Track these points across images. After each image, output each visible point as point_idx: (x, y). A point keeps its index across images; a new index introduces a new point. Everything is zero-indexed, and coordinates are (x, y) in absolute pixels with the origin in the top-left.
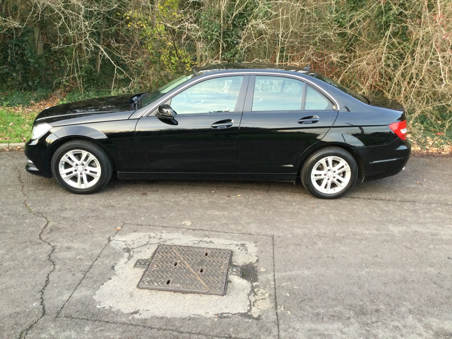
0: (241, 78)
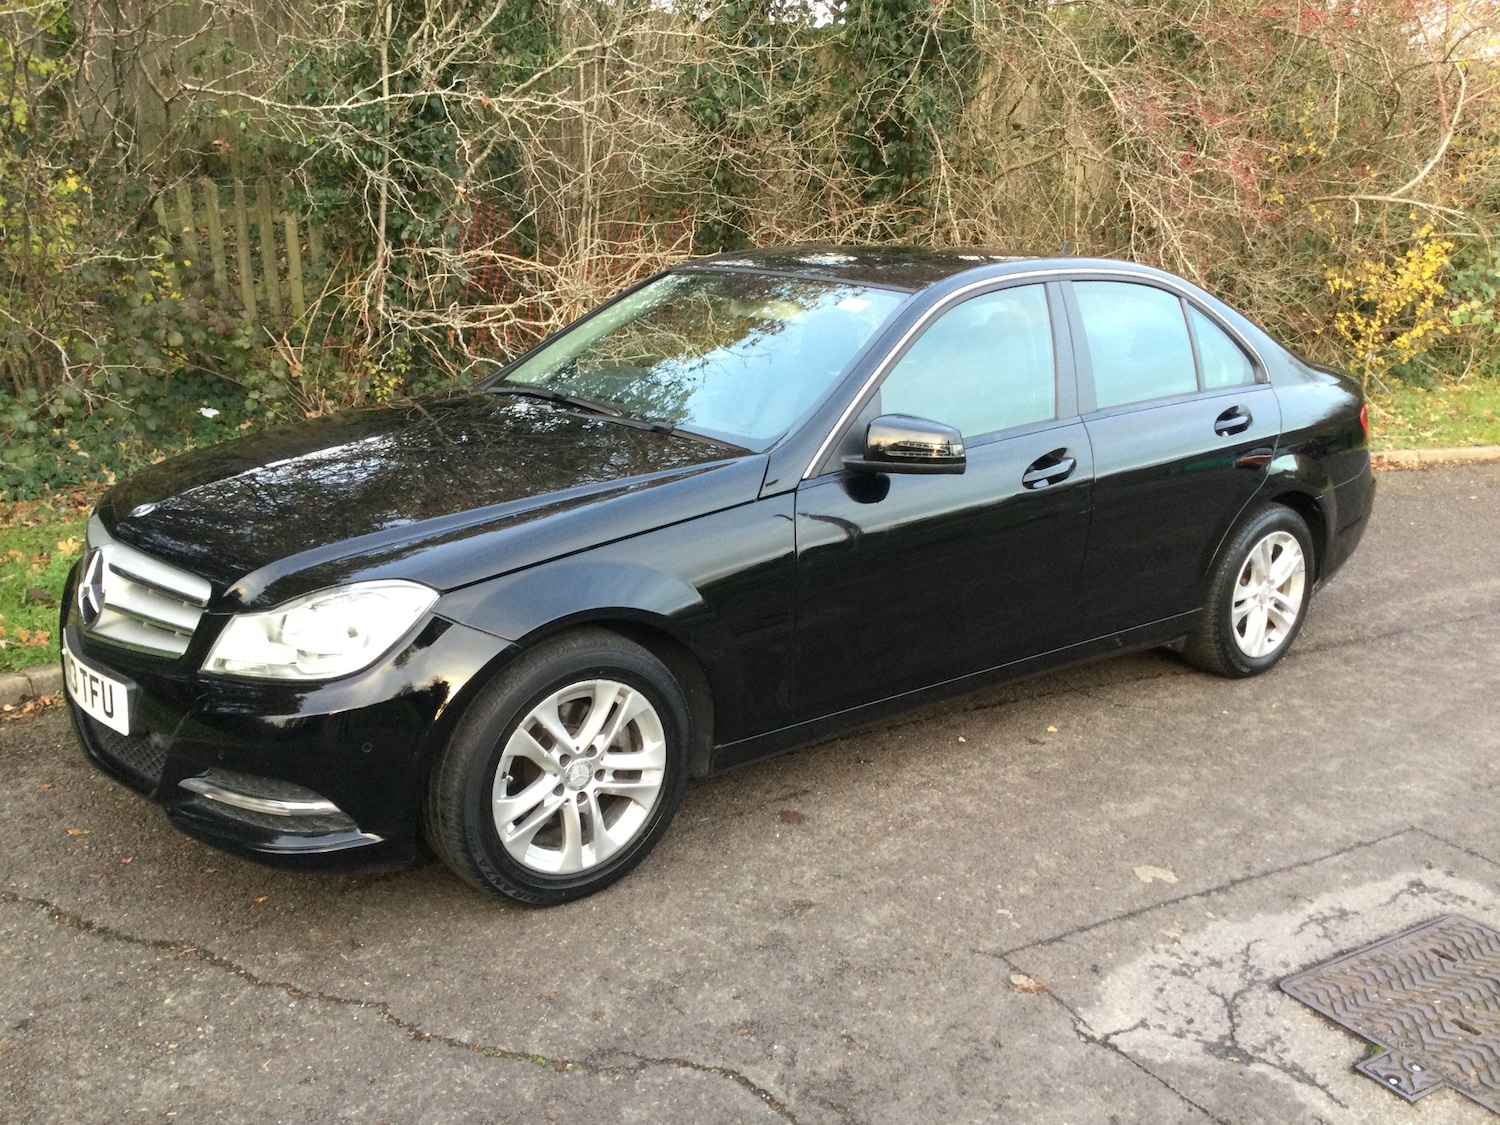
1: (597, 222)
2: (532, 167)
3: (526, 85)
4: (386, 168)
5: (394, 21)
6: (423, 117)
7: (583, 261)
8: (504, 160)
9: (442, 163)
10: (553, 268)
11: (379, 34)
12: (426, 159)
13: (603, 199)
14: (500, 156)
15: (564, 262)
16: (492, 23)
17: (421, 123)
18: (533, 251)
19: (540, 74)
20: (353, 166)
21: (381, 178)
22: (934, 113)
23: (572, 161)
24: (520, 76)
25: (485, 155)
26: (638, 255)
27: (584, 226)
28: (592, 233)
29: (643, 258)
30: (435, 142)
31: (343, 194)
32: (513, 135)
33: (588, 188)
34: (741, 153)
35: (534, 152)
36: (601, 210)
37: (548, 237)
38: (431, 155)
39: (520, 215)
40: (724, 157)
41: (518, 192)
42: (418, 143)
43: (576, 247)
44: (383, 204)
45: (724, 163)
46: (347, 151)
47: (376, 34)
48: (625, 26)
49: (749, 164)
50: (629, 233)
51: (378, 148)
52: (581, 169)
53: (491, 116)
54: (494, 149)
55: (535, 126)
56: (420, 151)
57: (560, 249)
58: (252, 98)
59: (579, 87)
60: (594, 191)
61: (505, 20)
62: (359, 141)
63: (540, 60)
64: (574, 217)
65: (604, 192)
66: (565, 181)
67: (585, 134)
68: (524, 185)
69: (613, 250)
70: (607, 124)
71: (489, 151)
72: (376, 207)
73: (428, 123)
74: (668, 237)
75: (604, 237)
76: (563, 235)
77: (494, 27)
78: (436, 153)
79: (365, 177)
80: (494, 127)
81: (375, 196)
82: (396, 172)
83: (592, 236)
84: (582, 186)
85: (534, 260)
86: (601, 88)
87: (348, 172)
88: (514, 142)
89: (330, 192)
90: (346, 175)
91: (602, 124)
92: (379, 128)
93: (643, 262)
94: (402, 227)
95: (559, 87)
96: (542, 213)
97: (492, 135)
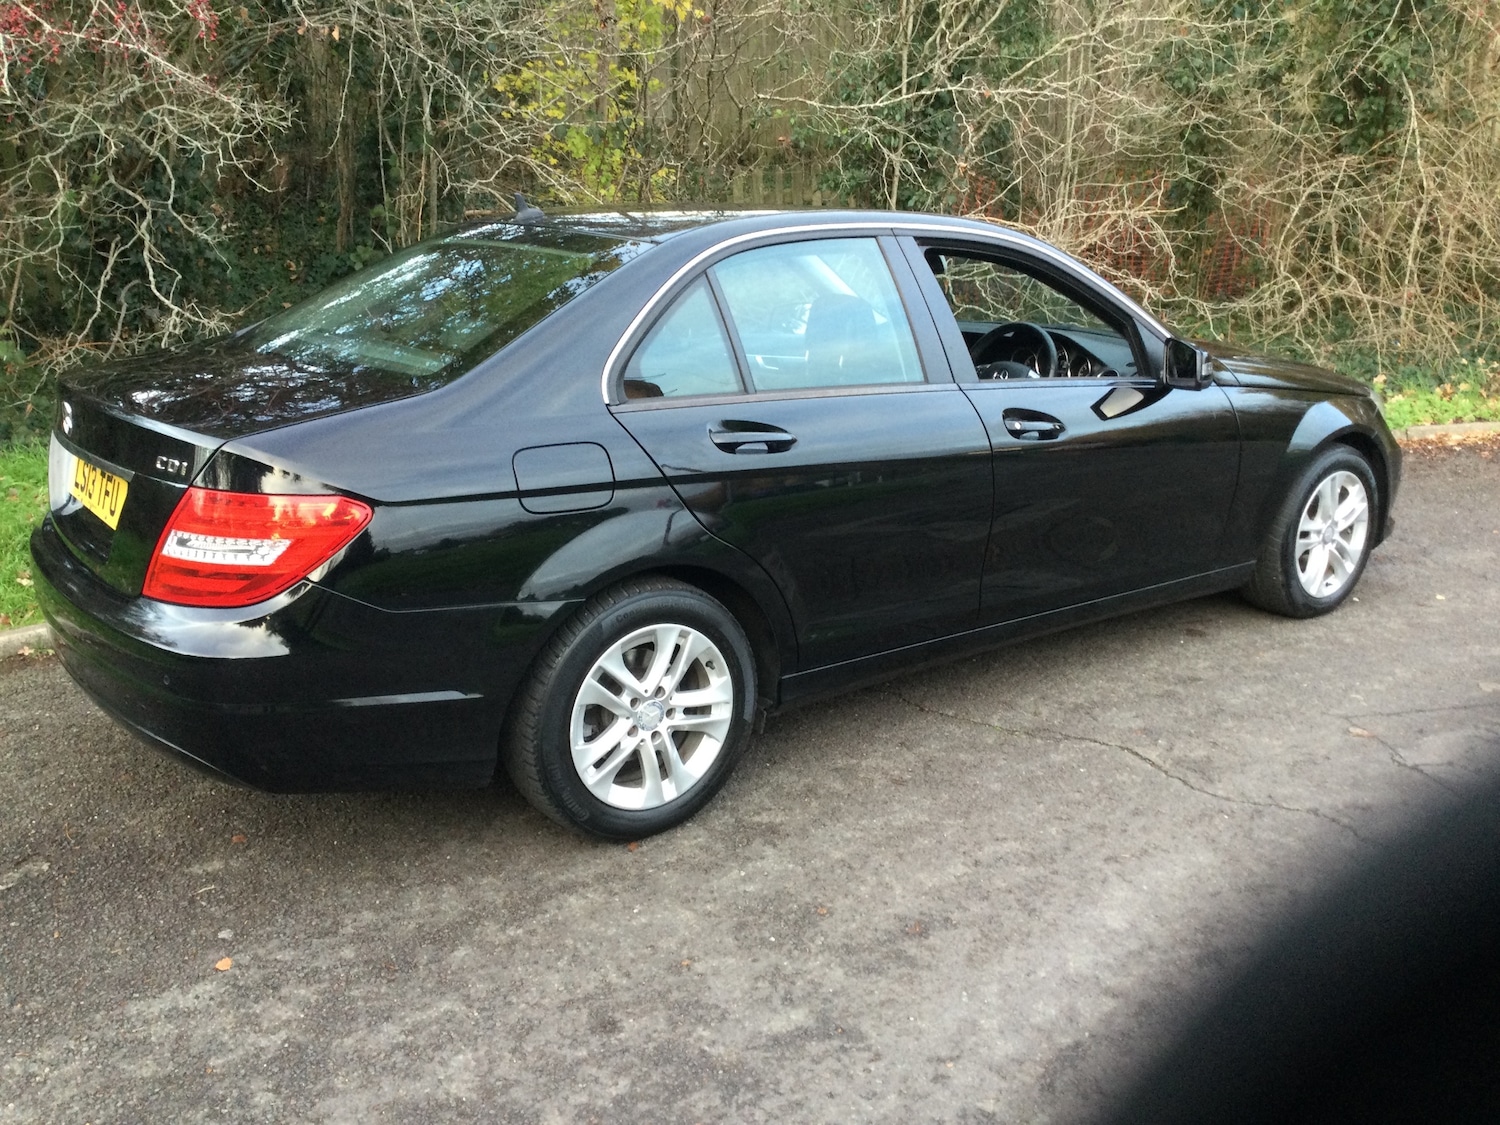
1: (1074, 185)
2: (1020, 142)
3: (1020, 72)
4: (900, 150)
5: (914, 26)
6: (932, 106)
7: (1059, 220)
8: (997, 137)
9: (946, 142)
10: (1032, 228)
11: (902, 40)
12: (933, 141)
13: (1082, 165)
14: (993, 133)
15: (1043, 222)
16: (995, 22)
17: (930, 110)
18: (1016, 212)
19: (1032, 62)
20: (876, 149)
21: (897, 159)
22: (1408, 67)
23: (1055, 135)
24: (1014, 67)
25: (981, 134)
26: (1109, 212)
27: (1062, 189)
28: (1070, 193)
29: (1114, 214)
30: (941, 126)
31: (865, 174)
32: (1006, 115)
33: (1068, 156)
34: (1213, 116)
35: (1022, 128)
36: (1080, 174)
37: (1031, 199)
38: (937, 138)
39: (1007, 184)
40: (1196, 122)
41: (1007, 164)
42: (927, 128)
43: (1053, 208)
44: (896, 181)
45: (1196, 127)
46: (872, 138)
47: (899, 41)
48: (1108, 16)
49: (1221, 127)
50: (1104, 192)
51: (895, 134)
52: (1063, 141)
53: (989, 101)
54: (989, 128)
55: (1025, 106)
56: (928, 134)
57: (1040, 212)
58: (808, 102)
59: (1066, 68)
60: (1074, 158)
61: (1006, 18)
62: (882, 130)
63: (1032, 49)
64: (1054, 182)
65: (1082, 159)
66: (1049, 151)
67: (1068, 109)
68: (1011, 158)
69: (1087, 208)
70: (1087, 101)
71: (985, 130)
72: (890, 184)
73: (936, 110)
74: (1137, 196)
75: (1080, 198)
76: (1043, 198)
77: (996, 26)
78: (941, 135)
79: (883, 159)
80: (992, 110)
81: (890, 174)
82: (908, 153)
83: (1069, 198)
84: (1063, 155)
85: (1016, 221)
86: (1086, 71)
87: (872, 156)
88: (1007, 120)
89: (857, 173)
90: (869, 158)
91: (1084, 101)
92: (898, 117)
93: (1113, 218)
94: (909, 198)
95: (1048, 71)
96: (1027, 180)
97: (989, 115)
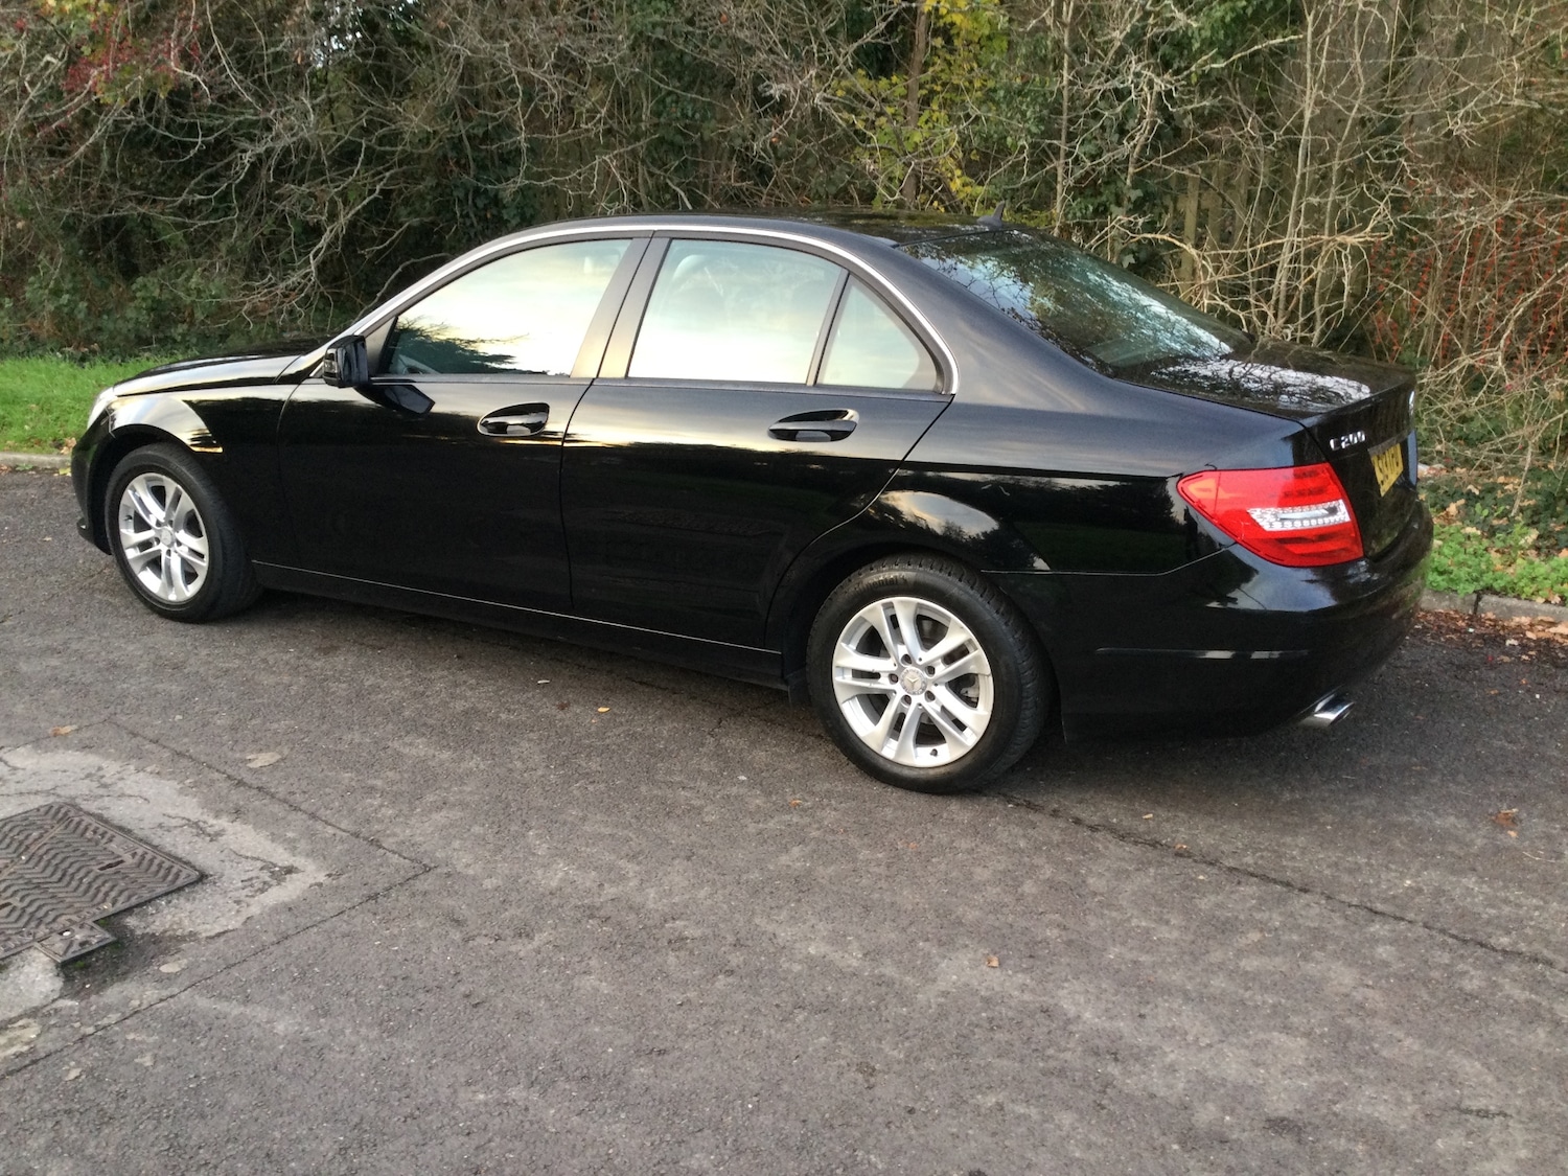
0: (623, 247)
